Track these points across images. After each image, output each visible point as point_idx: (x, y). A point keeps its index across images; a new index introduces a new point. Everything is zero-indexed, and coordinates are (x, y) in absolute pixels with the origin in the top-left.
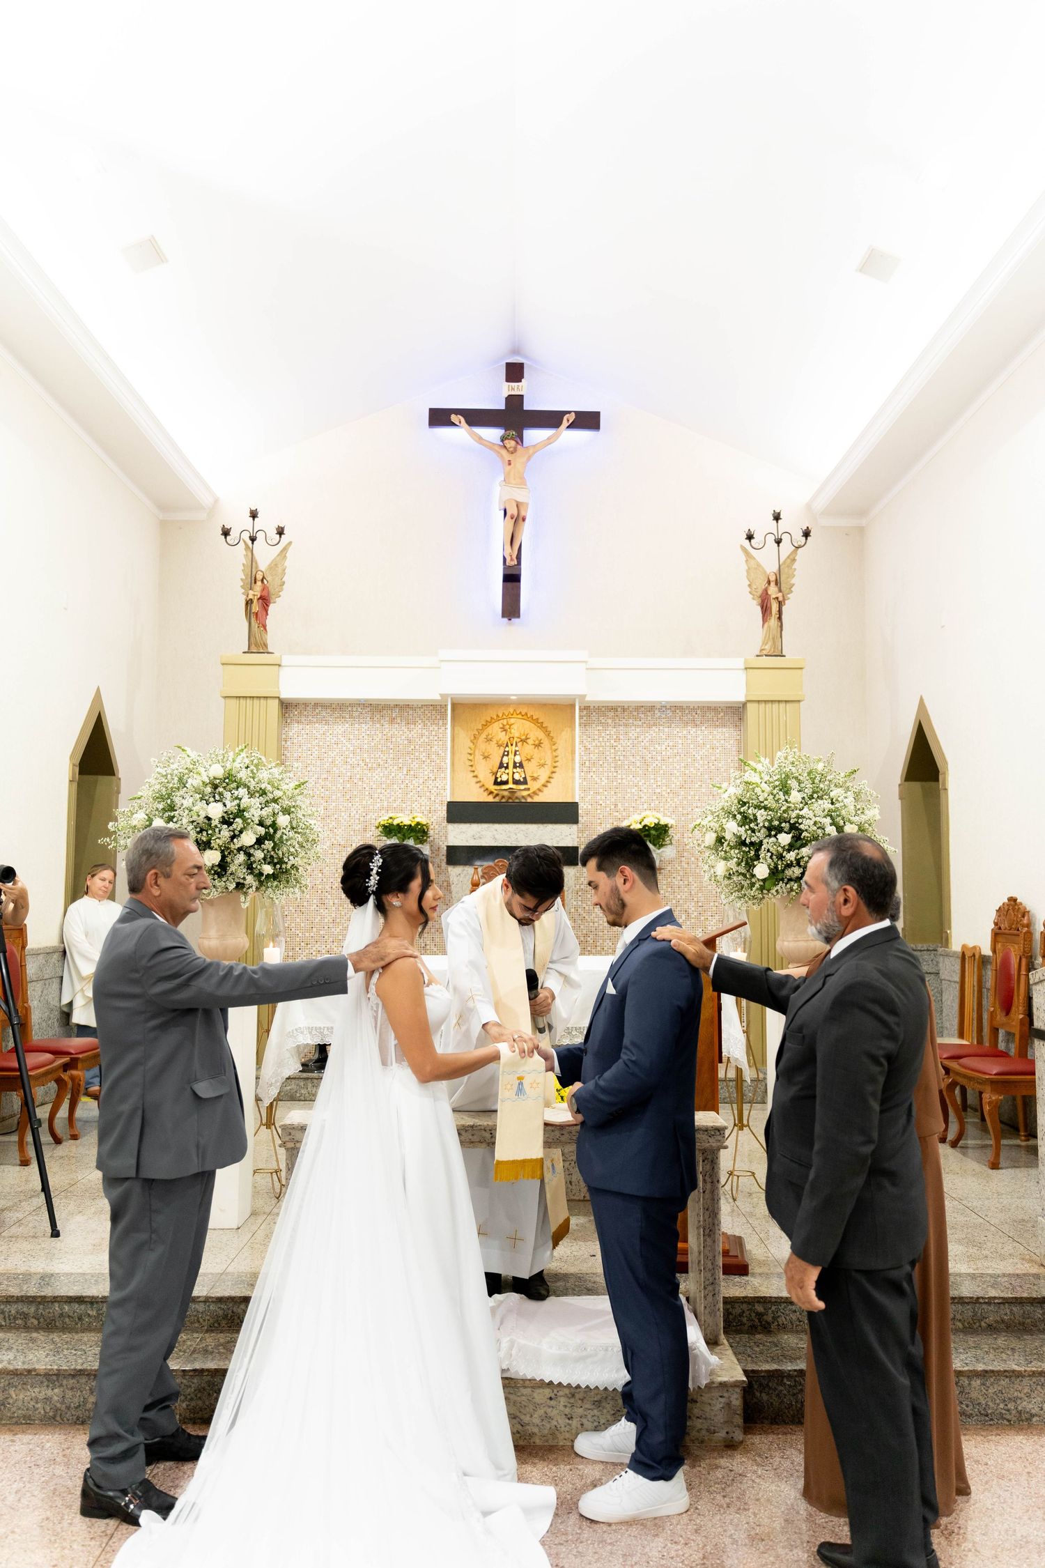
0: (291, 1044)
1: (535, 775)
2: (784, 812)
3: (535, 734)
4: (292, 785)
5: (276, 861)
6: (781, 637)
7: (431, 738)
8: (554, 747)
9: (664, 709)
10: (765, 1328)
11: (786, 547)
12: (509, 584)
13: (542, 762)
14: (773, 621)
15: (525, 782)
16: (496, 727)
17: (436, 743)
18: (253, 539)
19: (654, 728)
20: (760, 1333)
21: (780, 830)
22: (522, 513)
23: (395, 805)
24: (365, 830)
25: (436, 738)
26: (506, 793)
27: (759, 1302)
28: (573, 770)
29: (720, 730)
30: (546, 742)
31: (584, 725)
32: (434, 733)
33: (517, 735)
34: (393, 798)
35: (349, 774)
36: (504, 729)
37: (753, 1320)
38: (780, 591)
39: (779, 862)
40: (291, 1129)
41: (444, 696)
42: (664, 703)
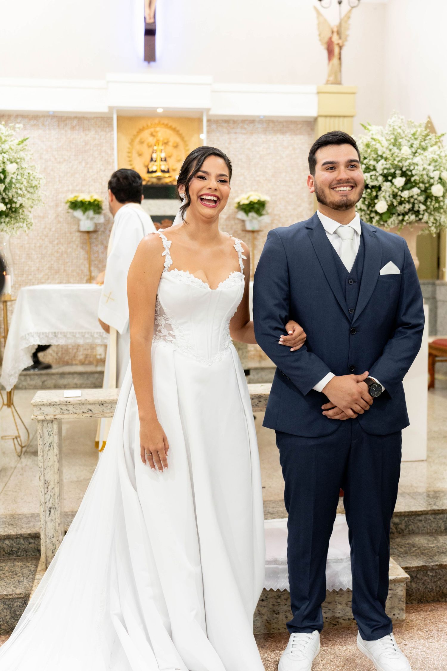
0: (24, 345)
1: (174, 167)
2: (399, 161)
3: (174, 138)
4: (17, 142)
5: (7, 201)
6: (340, 71)
7: (102, 141)
9: (261, 122)
10: (400, 533)
11: (345, 7)
12: (149, 37)
14: (335, 60)
15: (168, 172)
16: (146, 134)
17: (104, 144)
19: (254, 135)
20: (397, 537)
21: (394, 176)
23: (77, 188)
24: (57, 206)
25: (105, 141)
26: (155, 180)
29: (298, 137)
30: (181, 145)
31: (209, 132)
32: (103, 137)
33: (161, 139)
34: (76, 183)
36: (152, 135)
38: (340, 38)
39: (394, 200)
40: (41, 405)
41: (111, 108)
42: (262, 117)
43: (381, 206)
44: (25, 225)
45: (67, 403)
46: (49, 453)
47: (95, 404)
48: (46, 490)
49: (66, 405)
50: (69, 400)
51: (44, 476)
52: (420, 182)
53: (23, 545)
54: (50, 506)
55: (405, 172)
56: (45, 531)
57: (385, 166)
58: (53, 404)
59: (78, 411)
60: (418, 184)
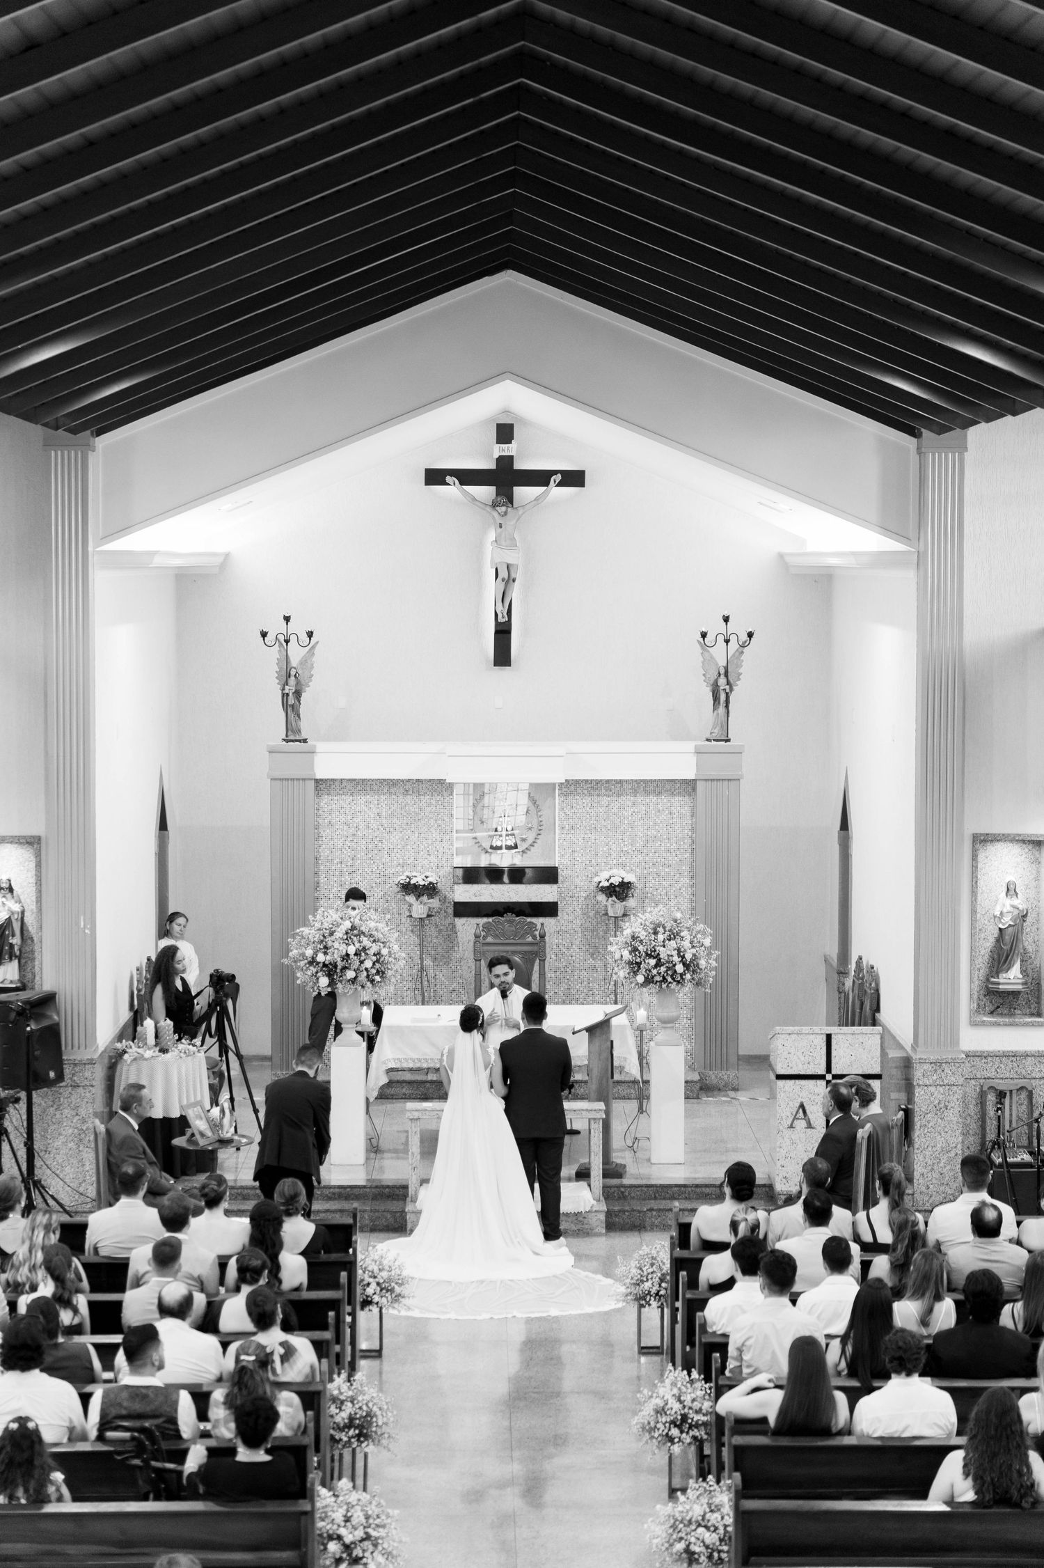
1: (524, 837)
2: (653, 946)
5: (382, 974)
6: (727, 721)
7: (438, 807)
8: (539, 814)
9: (628, 784)
11: (733, 645)
12: (500, 638)
13: (530, 825)
14: (721, 710)
17: (441, 810)
18: (287, 641)
19: (622, 797)
22: (513, 575)
23: (409, 864)
25: (442, 807)
29: (677, 799)
31: (561, 796)
34: (407, 857)
35: (370, 837)
38: (728, 683)
42: (630, 780)
43: (640, 979)
45: (426, 1110)
56: (412, 1180)
58: (420, 1111)
59: (430, 1114)
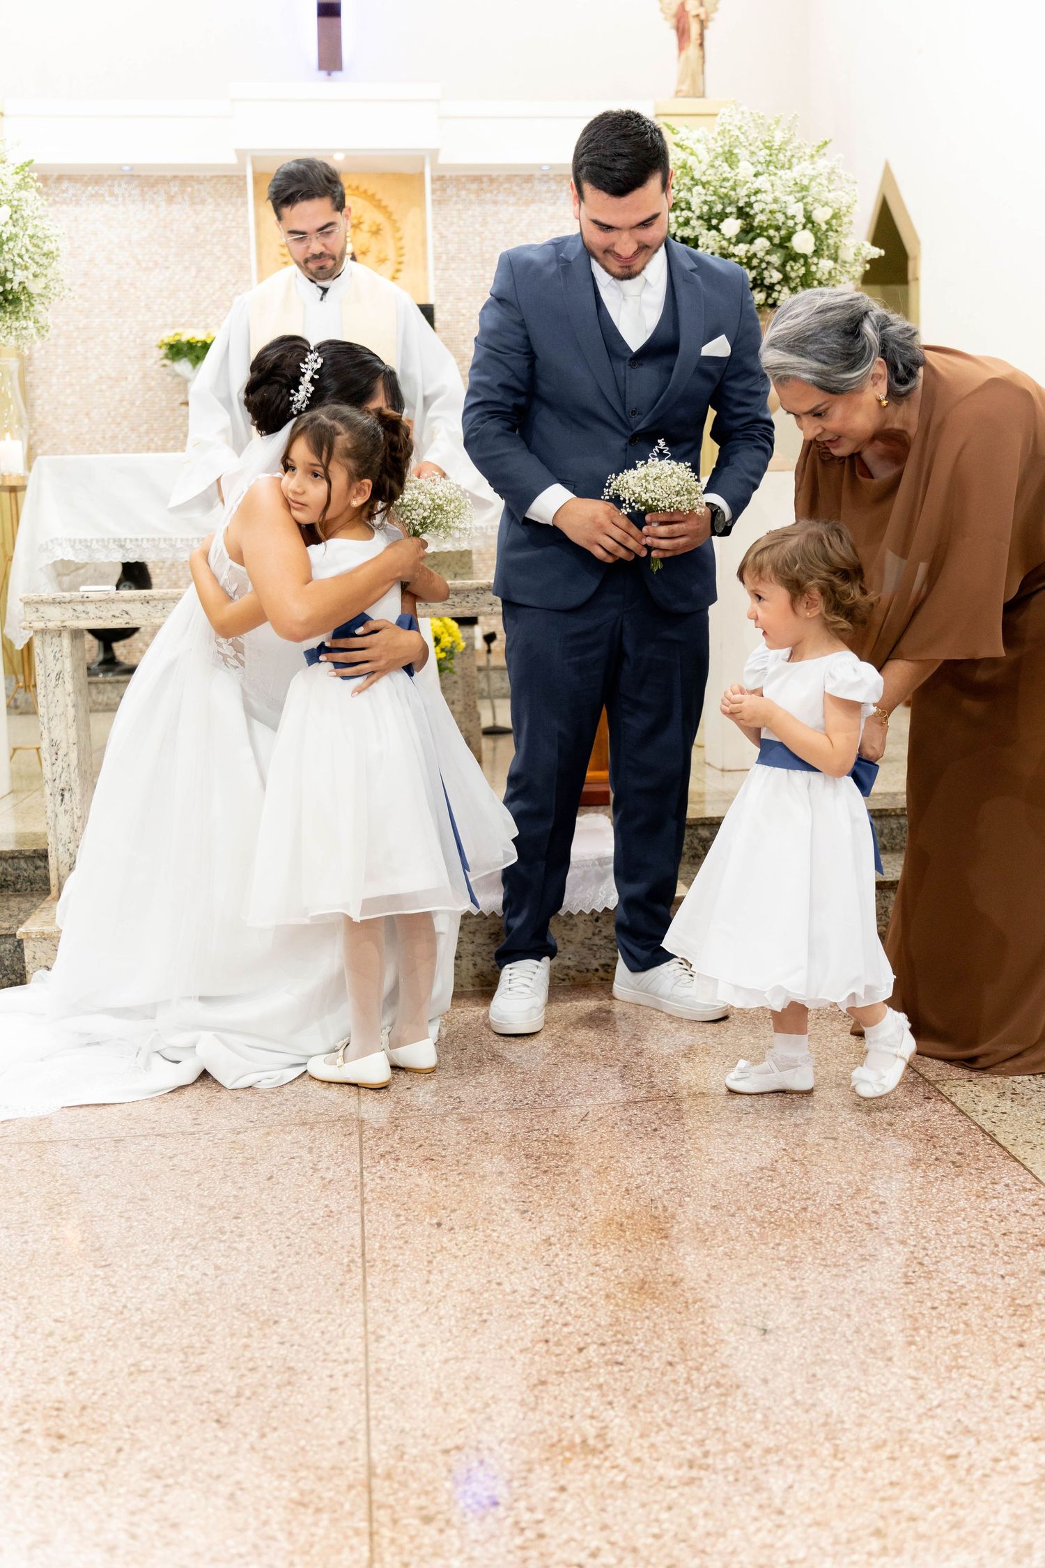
0: (46, 560)
4: (12, 169)
6: (703, 72)
7: (227, 224)
8: (398, 235)
9: (545, 179)
12: (326, 20)
13: (382, 256)
14: (692, 49)
17: (233, 231)
19: (534, 207)
21: (723, 216)
23: (183, 320)
24: (144, 356)
25: (234, 224)
27: (703, 825)
28: (425, 268)
31: (438, 202)
32: (230, 217)
35: (115, 277)
37: (696, 849)
38: (701, 4)
40: (37, 602)
41: (240, 153)
42: (545, 168)
44: (31, 324)
46: (58, 691)
47: (134, 601)
48: (55, 757)
49: (83, 603)
50: (87, 594)
51: (50, 732)
52: (770, 226)
53: (25, 870)
54: (62, 786)
55: (742, 208)
56: (55, 830)
57: (703, 198)
58: (58, 600)
59: (104, 614)
60: (766, 229)
